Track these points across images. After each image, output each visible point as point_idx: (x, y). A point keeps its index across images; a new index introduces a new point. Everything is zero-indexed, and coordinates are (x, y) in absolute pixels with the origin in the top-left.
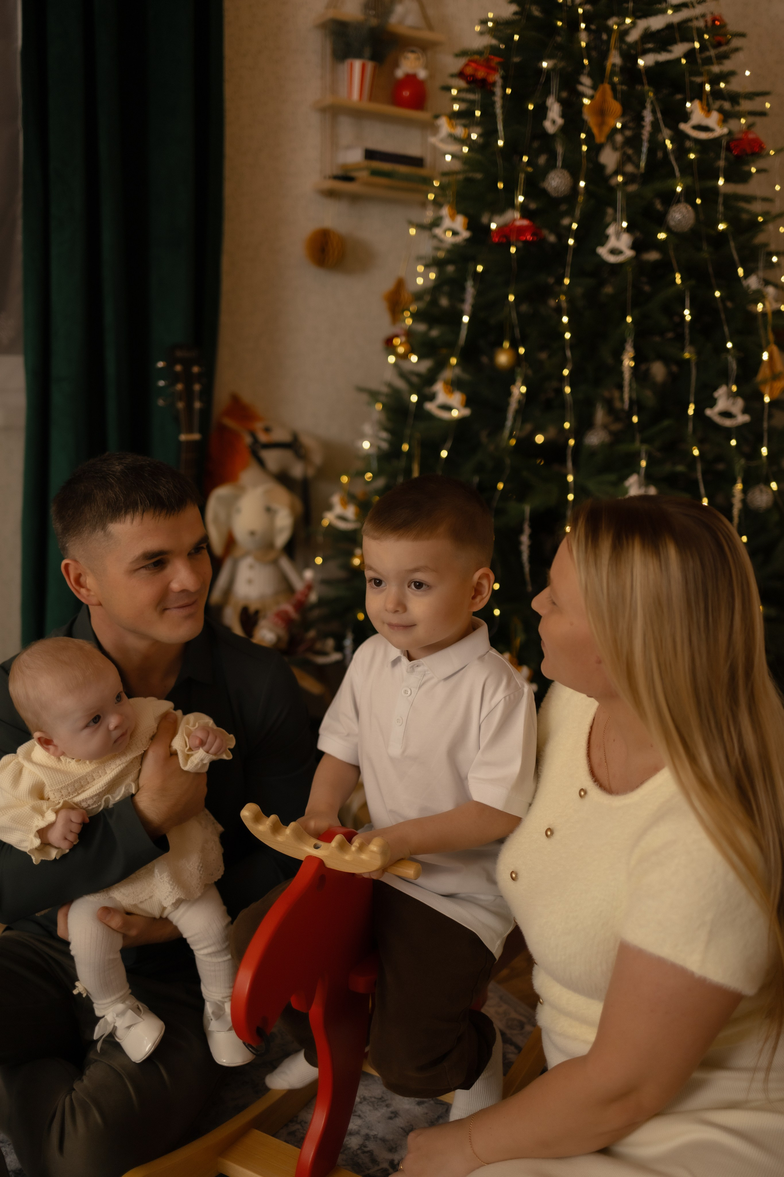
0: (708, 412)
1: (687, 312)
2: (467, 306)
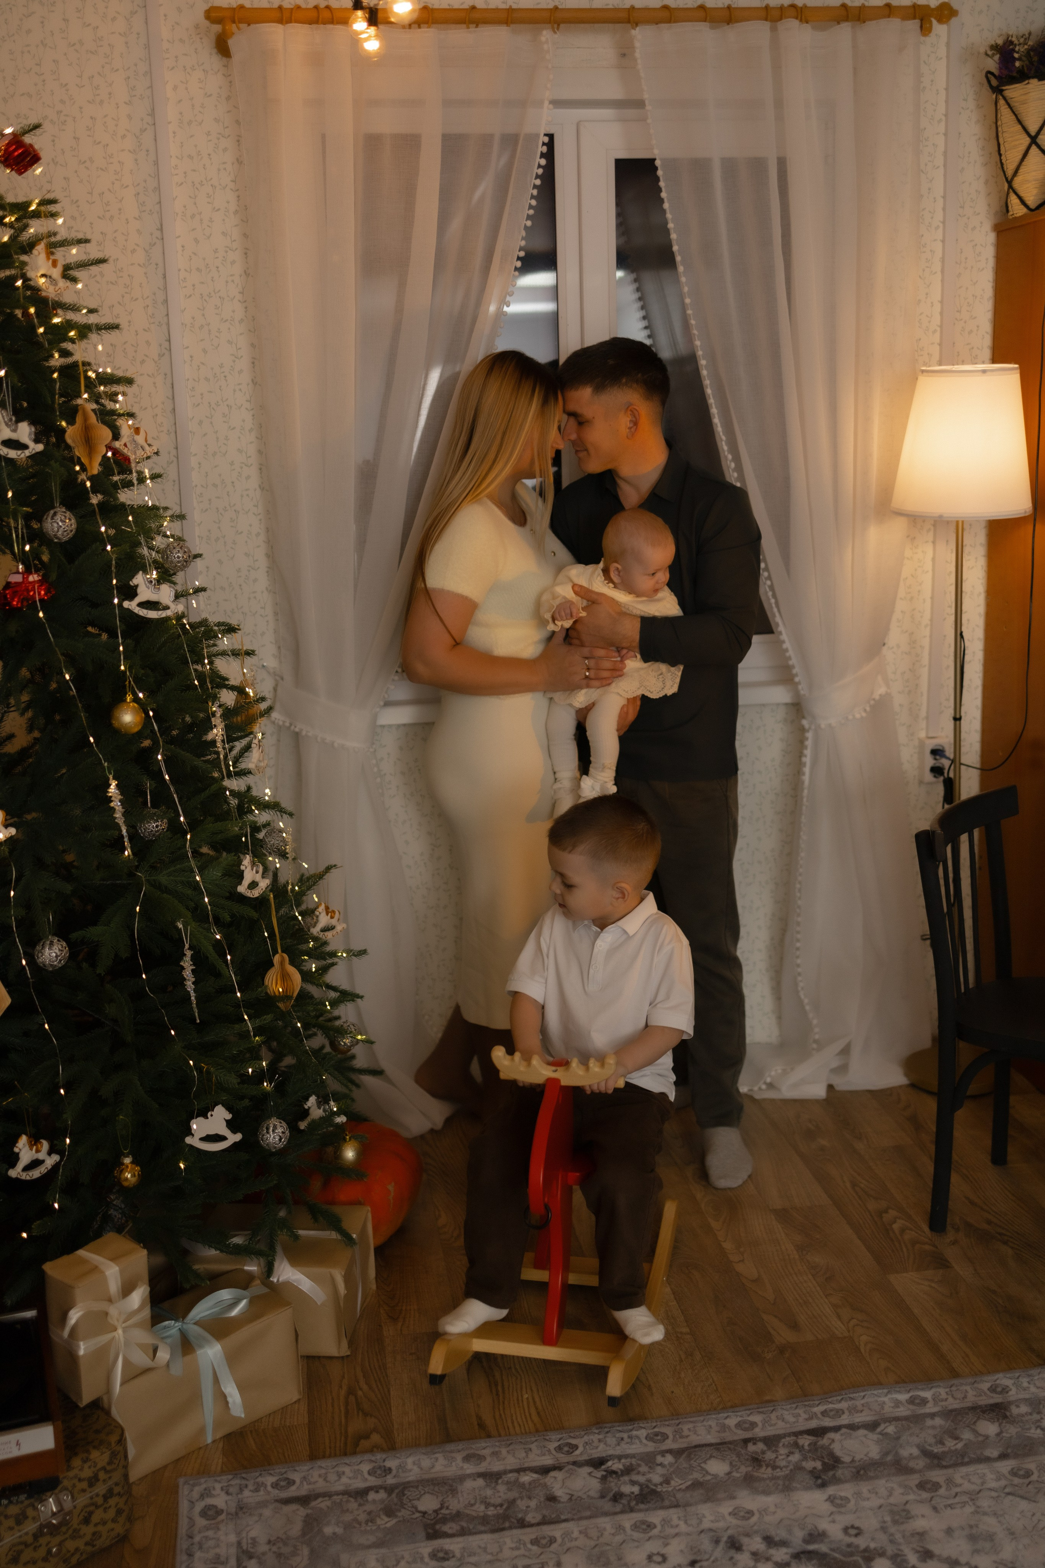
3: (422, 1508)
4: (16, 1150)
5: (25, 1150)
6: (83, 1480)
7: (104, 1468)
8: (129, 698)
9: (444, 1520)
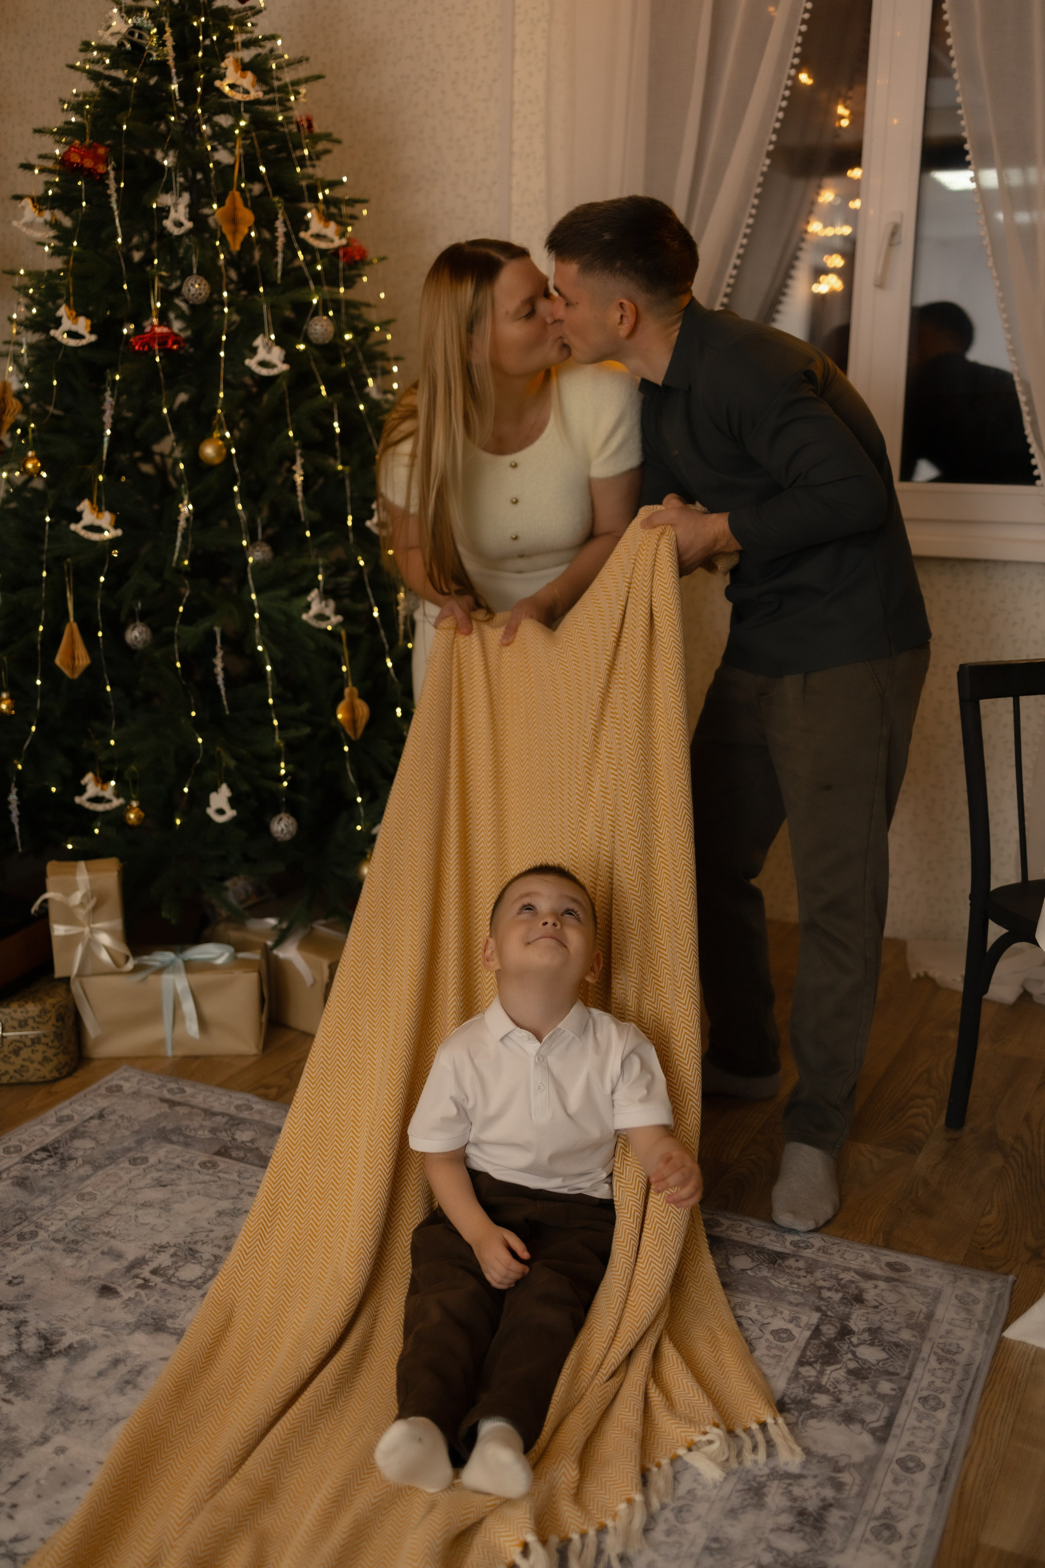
0: (368, 523)
1: (336, 424)
2: (107, 418)
3: (236, 1137)
4: (83, 782)
5: (91, 785)
6: (15, 1019)
7: (33, 1018)
8: (216, 434)
9: (238, 1148)
